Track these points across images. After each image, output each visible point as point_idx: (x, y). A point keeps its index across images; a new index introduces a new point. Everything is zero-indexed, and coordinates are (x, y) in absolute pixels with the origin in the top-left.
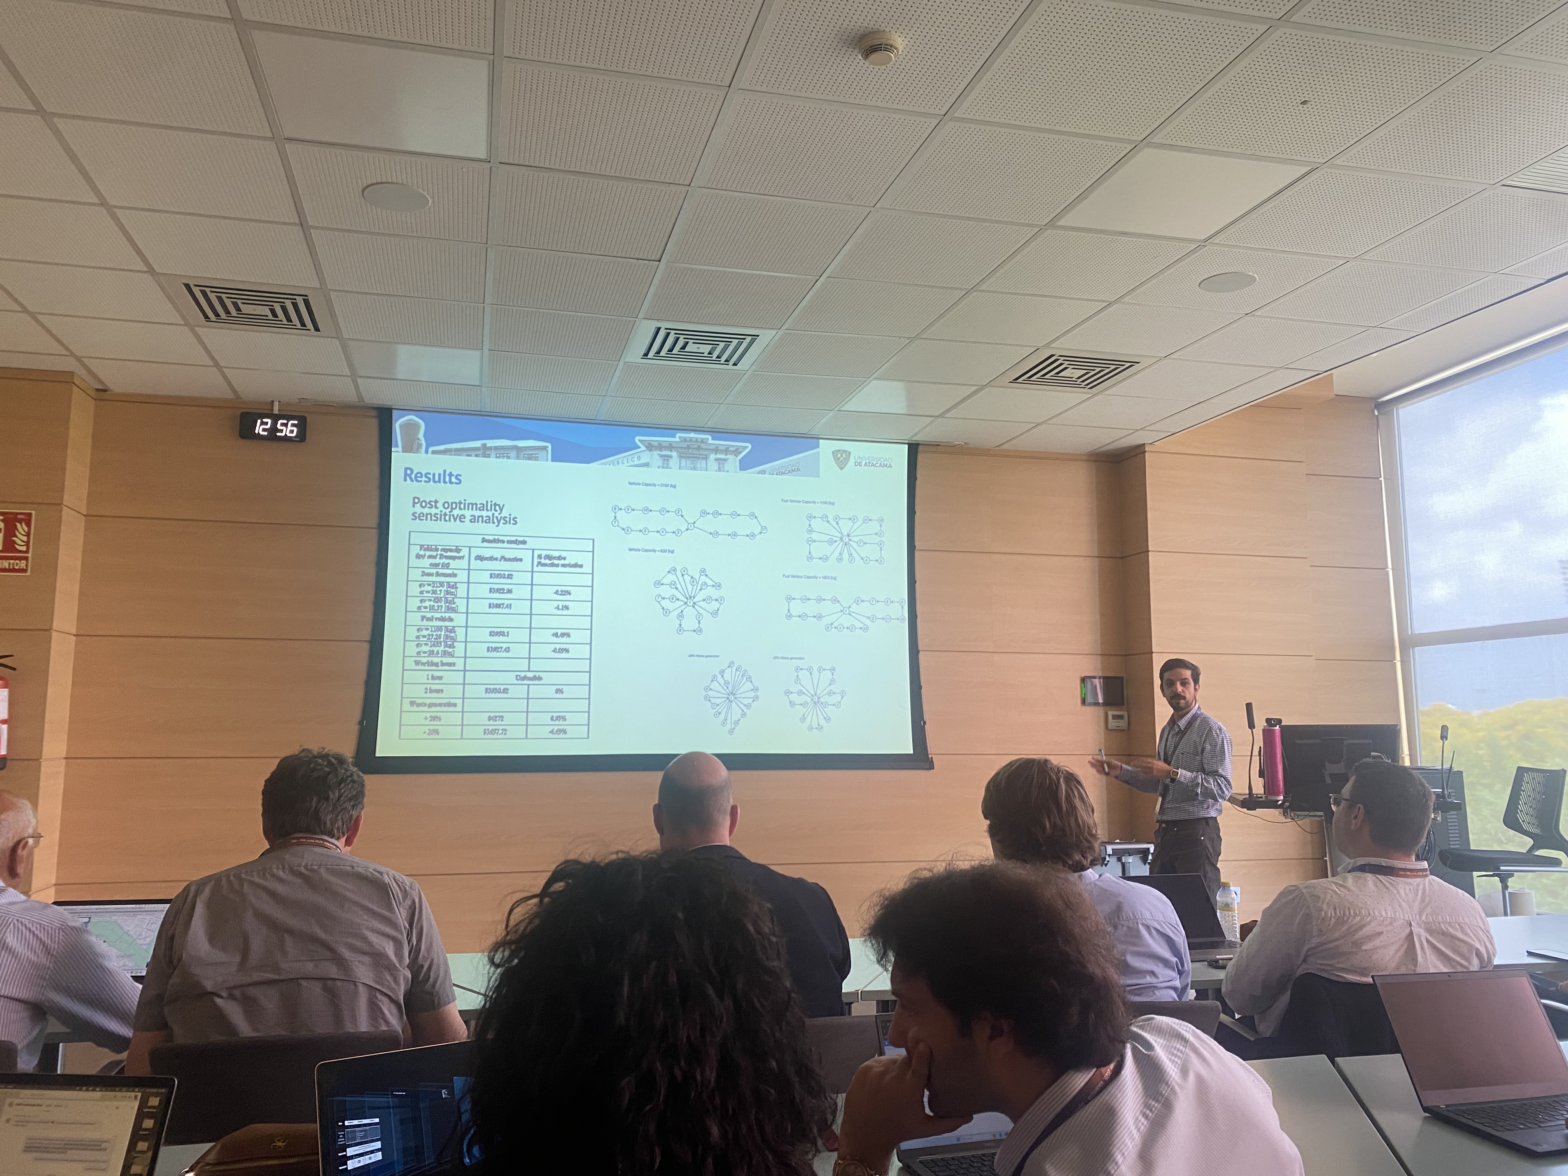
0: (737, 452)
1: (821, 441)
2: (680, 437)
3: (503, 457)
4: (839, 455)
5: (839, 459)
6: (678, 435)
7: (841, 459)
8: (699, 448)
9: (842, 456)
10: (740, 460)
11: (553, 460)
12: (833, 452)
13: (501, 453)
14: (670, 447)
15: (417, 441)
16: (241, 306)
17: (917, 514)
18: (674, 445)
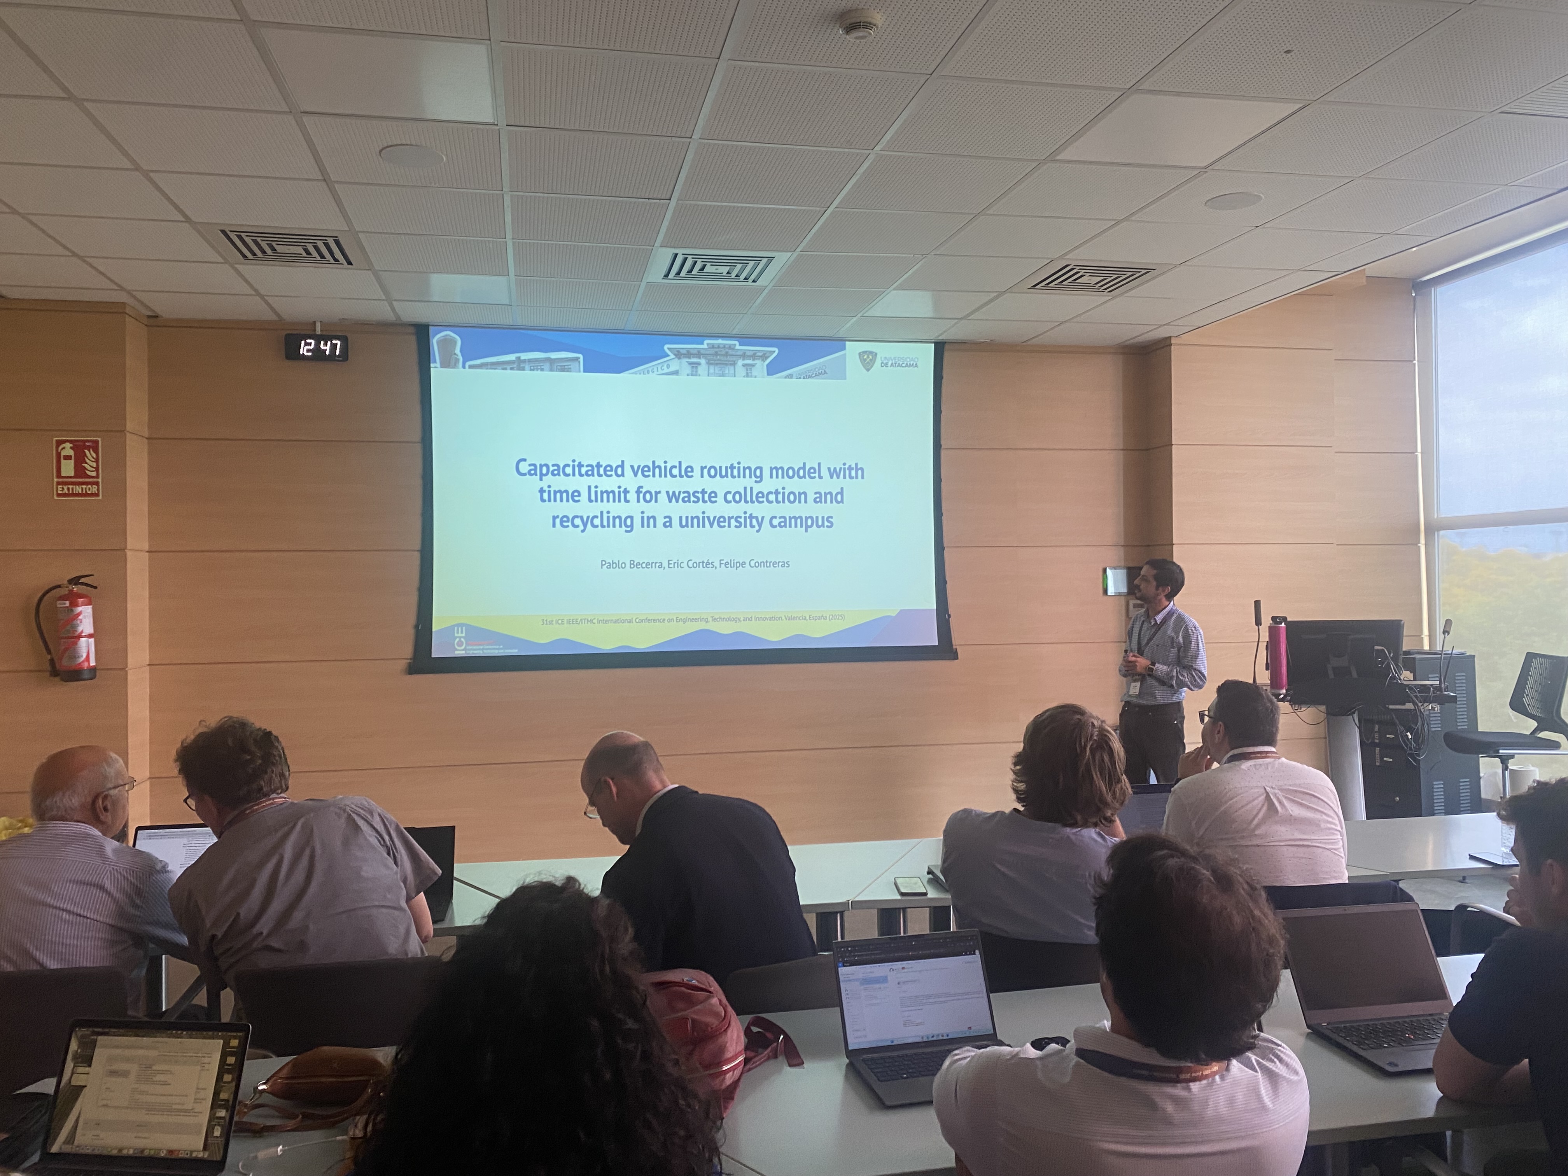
0: (764, 357)
1: (847, 343)
2: (708, 344)
3: (537, 369)
4: (865, 357)
5: (865, 360)
6: (706, 342)
7: (868, 360)
8: (727, 354)
9: (868, 357)
10: (768, 365)
11: (585, 371)
12: (860, 354)
13: (535, 365)
14: (699, 354)
15: (453, 356)
16: (276, 247)
17: (943, 413)
18: (702, 352)
